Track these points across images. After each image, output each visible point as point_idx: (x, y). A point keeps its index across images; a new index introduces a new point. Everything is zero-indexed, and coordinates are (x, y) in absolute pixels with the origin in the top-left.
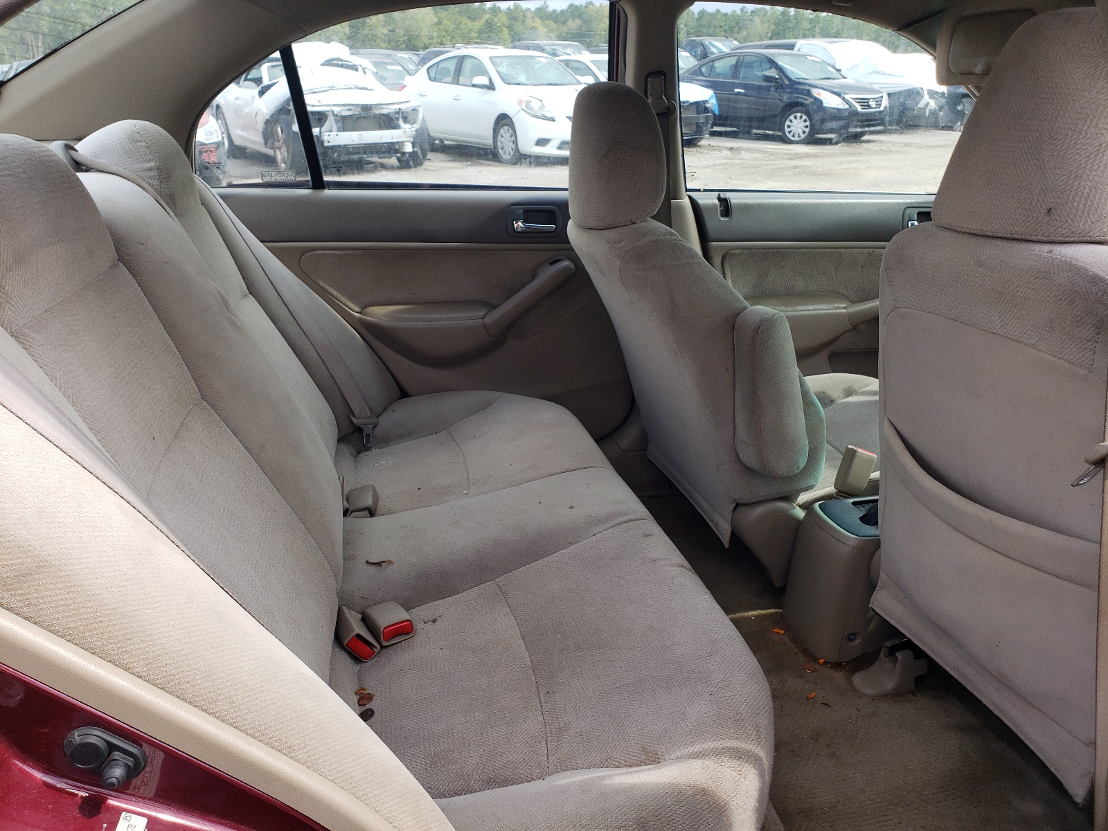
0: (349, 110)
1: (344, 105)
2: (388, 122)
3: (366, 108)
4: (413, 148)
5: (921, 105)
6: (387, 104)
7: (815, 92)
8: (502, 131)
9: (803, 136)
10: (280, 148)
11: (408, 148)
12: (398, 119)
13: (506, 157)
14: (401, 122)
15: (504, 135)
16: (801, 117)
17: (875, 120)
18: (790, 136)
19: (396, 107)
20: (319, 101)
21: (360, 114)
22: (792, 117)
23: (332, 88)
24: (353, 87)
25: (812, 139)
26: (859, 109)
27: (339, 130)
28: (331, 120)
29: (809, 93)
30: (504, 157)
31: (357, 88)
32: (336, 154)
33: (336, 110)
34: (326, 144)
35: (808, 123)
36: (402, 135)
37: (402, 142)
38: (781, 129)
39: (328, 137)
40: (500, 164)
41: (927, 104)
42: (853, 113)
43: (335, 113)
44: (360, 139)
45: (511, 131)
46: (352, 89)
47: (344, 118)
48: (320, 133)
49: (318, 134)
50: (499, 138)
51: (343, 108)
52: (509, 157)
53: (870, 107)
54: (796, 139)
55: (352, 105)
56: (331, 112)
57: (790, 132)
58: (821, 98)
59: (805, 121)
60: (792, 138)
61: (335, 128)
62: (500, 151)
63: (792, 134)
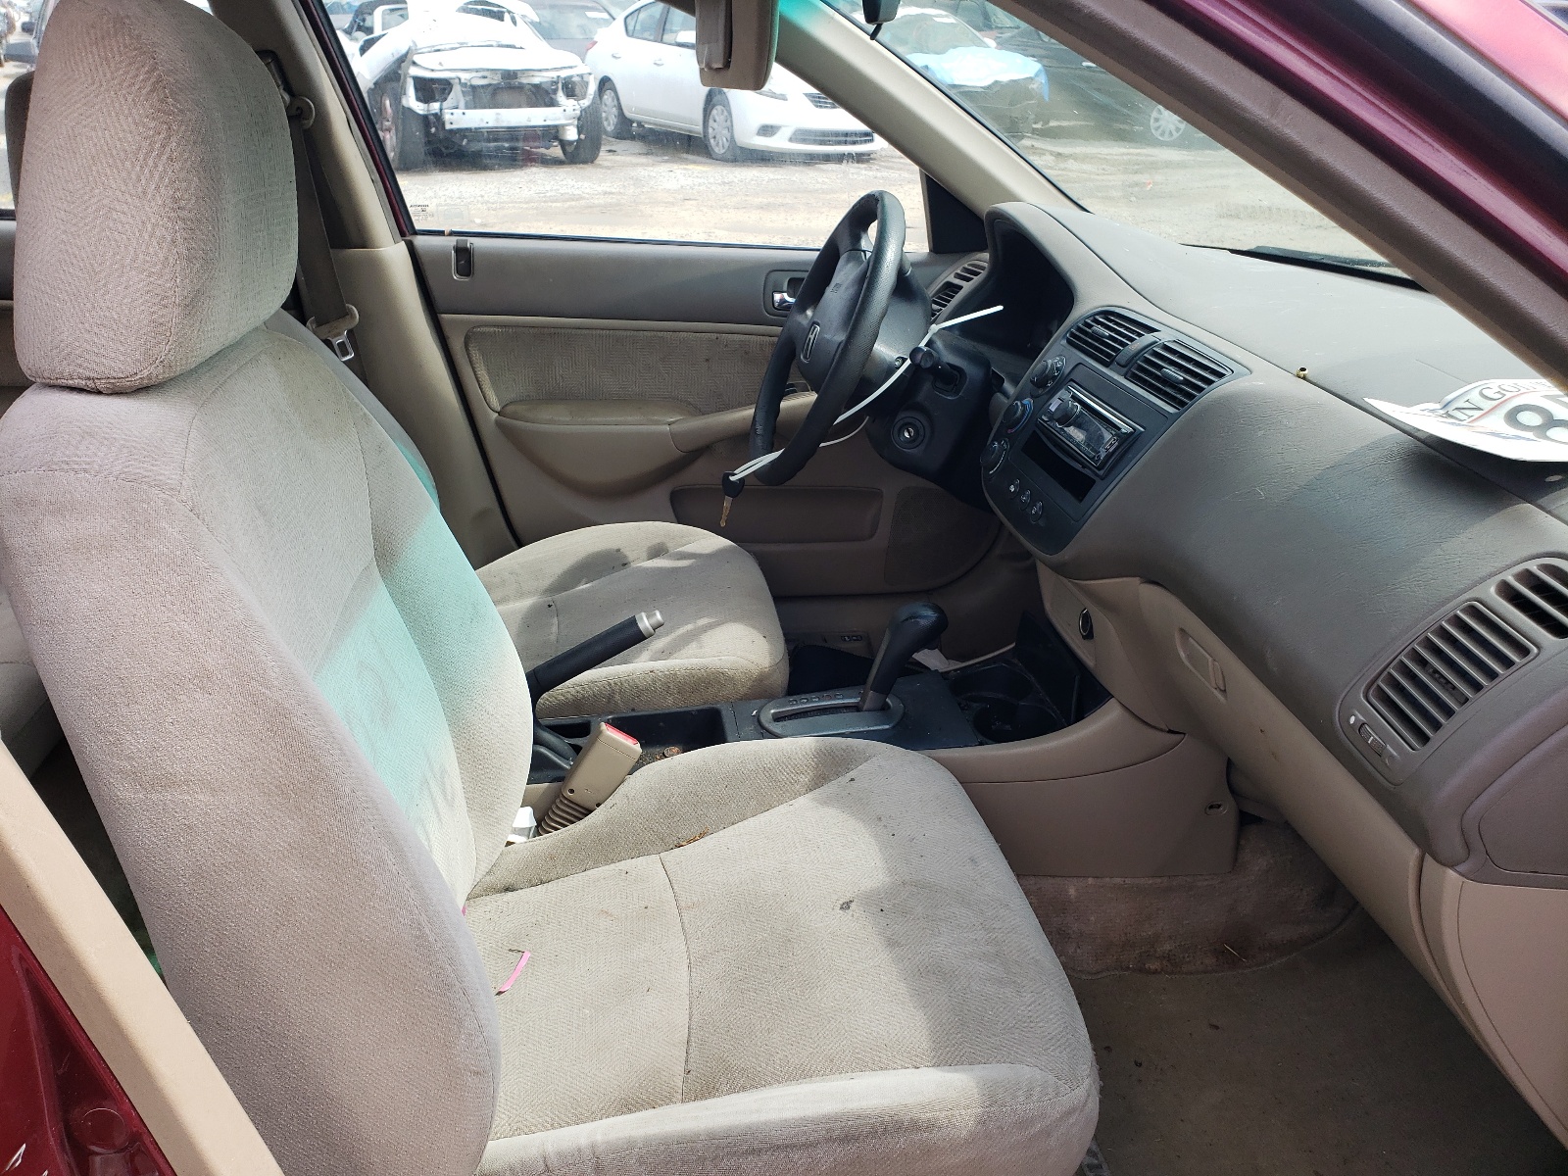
0: (485, 77)
1: (477, 71)
2: (541, 96)
3: (510, 75)
4: (579, 135)
6: (540, 71)
8: (714, 112)
9: (1176, 135)
10: (389, 130)
11: (571, 134)
12: (555, 91)
13: (719, 150)
14: (561, 97)
15: (717, 119)
18: (1157, 134)
19: (554, 74)
20: (440, 64)
21: (499, 84)
23: (462, 45)
24: (494, 44)
27: (467, 107)
28: (457, 90)
30: (716, 150)
31: (499, 46)
32: (465, 142)
33: (464, 76)
34: (448, 127)
36: (563, 114)
37: (563, 126)
39: (451, 117)
40: (711, 161)
43: (463, 81)
44: (497, 120)
45: (726, 113)
46: (492, 46)
47: (474, 88)
48: (441, 110)
49: (438, 111)
50: (711, 122)
51: (474, 74)
52: (722, 151)
54: (1166, 138)
55: (488, 70)
56: (457, 81)
60: (1160, 138)
61: (462, 104)
62: (712, 141)
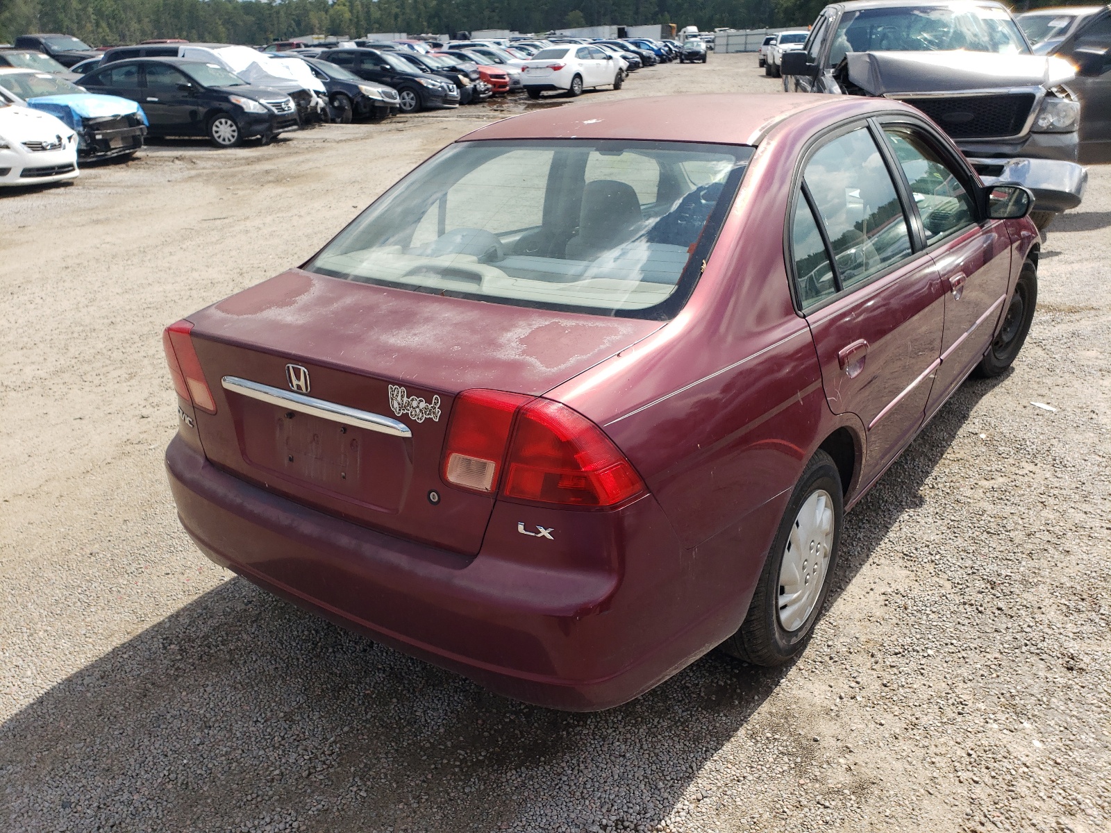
5: (313, 104)
7: (234, 99)
9: (233, 140)
16: (226, 123)
17: (289, 121)
18: (220, 140)
22: (217, 123)
25: (243, 142)
26: (276, 111)
29: (228, 101)
35: (234, 128)
38: (209, 133)
41: (317, 103)
42: (271, 116)
53: (284, 110)
54: (227, 143)
57: (219, 137)
58: (241, 104)
59: (231, 126)
60: (223, 143)
63: (222, 138)
